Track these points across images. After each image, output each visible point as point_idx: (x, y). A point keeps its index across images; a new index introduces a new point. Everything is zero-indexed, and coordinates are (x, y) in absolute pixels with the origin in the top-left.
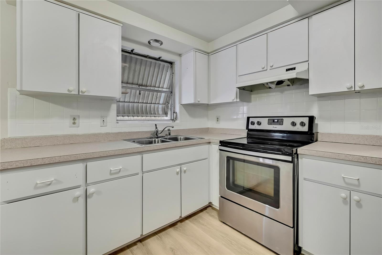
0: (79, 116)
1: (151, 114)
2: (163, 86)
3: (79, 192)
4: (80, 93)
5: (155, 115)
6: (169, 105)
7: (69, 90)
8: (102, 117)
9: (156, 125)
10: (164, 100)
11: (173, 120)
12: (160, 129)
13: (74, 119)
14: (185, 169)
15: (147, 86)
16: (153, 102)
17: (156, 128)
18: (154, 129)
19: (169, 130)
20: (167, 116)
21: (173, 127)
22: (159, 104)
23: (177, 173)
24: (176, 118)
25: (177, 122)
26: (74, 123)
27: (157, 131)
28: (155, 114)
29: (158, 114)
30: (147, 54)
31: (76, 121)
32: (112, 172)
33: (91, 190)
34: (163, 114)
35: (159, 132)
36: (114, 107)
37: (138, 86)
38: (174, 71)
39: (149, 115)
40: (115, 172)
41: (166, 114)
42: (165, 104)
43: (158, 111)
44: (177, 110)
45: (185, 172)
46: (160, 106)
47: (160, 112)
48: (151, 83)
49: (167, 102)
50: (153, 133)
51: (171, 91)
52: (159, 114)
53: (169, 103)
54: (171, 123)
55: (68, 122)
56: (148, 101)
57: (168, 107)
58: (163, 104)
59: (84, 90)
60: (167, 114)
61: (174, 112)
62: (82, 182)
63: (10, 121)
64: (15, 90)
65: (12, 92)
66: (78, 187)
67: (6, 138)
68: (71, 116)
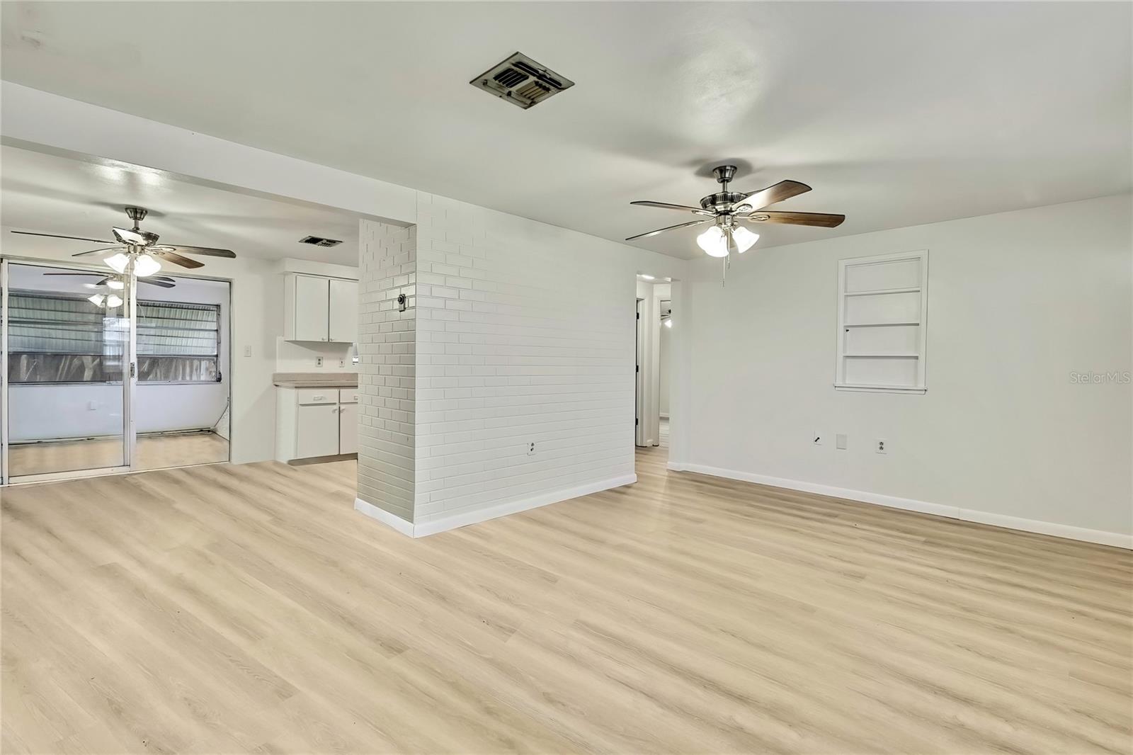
0: (322, 358)
3: (336, 407)
4: (330, 341)
7: (323, 339)
8: (341, 359)
13: (319, 360)
26: (319, 363)
31: (321, 362)
33: (342, 407)
36: (351, 349)
55: (315, 362)
59: (333, 338)
62: (337, 402)
63: (278, 361)
64: (283, 339)
65: (280, 339)
66: (335, 404)
67: (275, 372)
68: (317, 357)
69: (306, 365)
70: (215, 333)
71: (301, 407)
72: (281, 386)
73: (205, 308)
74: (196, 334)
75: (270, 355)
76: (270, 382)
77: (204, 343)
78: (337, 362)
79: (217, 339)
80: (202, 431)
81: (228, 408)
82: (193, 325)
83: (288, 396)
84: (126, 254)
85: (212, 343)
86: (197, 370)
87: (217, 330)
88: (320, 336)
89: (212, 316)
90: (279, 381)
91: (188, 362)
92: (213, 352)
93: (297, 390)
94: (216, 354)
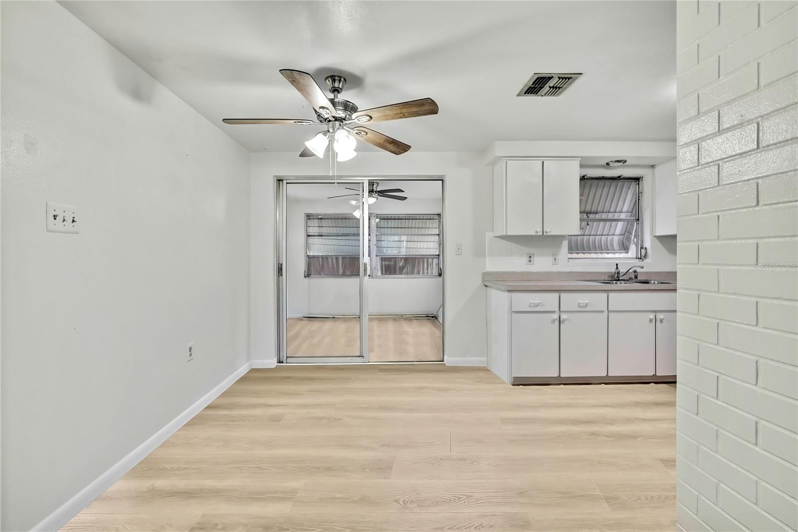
0: (534, 254)
1: (602, 250)
2: (622, 208)
3: (556, 316)
4: (544, 234)
5: (608, 252)
6: (632, 236)
7: (536, 232)
8: (554, 255)
9: (617, 265)
10: (622, 229)
11: (640, 259)
12: (622, 270)
13: (530, 257)
14: (662, 317)
15: (597, 213)
16: (604, 233)
17: (617, 268)
18: (613, 270)
19: (635, 272)
20: (628, 252)
21: (643, 268)
22: (614, 235)
23: (651, 321)
24: (645, 256)
25: (646, 261)
26: (530, 261)
27: (618, 273)
28: (608, 250)
29: (611, 250)
30: (602, 176)
31: (532, 259)
32: (580, 305)
33: (564, 316)
34: (620, 250)
35: (621, 274)
36: (565, 244)
37: (585, 214)
38: (643, 189)
39: (593, 252)
40: (582, 305)
41: (625, 249)
42: (624, 235)
43: (612, 245)
44: (648, 244)
45: (661, 321)
46: (616, 238)
47: (616, 246)
48: (604, 208)
49: (626, 233)
50: (611, 275)
51: (637, 218)
52: (614, 250)
53: (631, 234)
54: (638, 263)
55: (525, 259)
56: (597, 233)
57: (630, 238)
58: (620, 235)
59: (548, 230)
60: (628, 249)
61: (642, 248)
62: (557, 309)
63: (487, 259)
64: (492, 234)
65: (489, 235)
66: (554, 312)
67: (485, 271)
68: (528, 254)
69: (516, 263)
70: (437, 237)
71: (514, 314)
72: (490, 287)
73: (429, 218)
74: (426, 238)
75: (480, 252)
76: (479, 281)
77: (432, 245)
78: (550, 259)
79: (439, 242)
80: (428, 316)
81: (442, 307)
82: (423, 231)
83: (499, 299)
84: (325, 134)
85: (436, 245)
86: (431, 265)
87: (439, 235)
88: (533, 229)
89: (435, 223)
90: (490, 280)
91: (425, 260)
92: (436, 252)
93: (510, 294)
94: (438, 253)
